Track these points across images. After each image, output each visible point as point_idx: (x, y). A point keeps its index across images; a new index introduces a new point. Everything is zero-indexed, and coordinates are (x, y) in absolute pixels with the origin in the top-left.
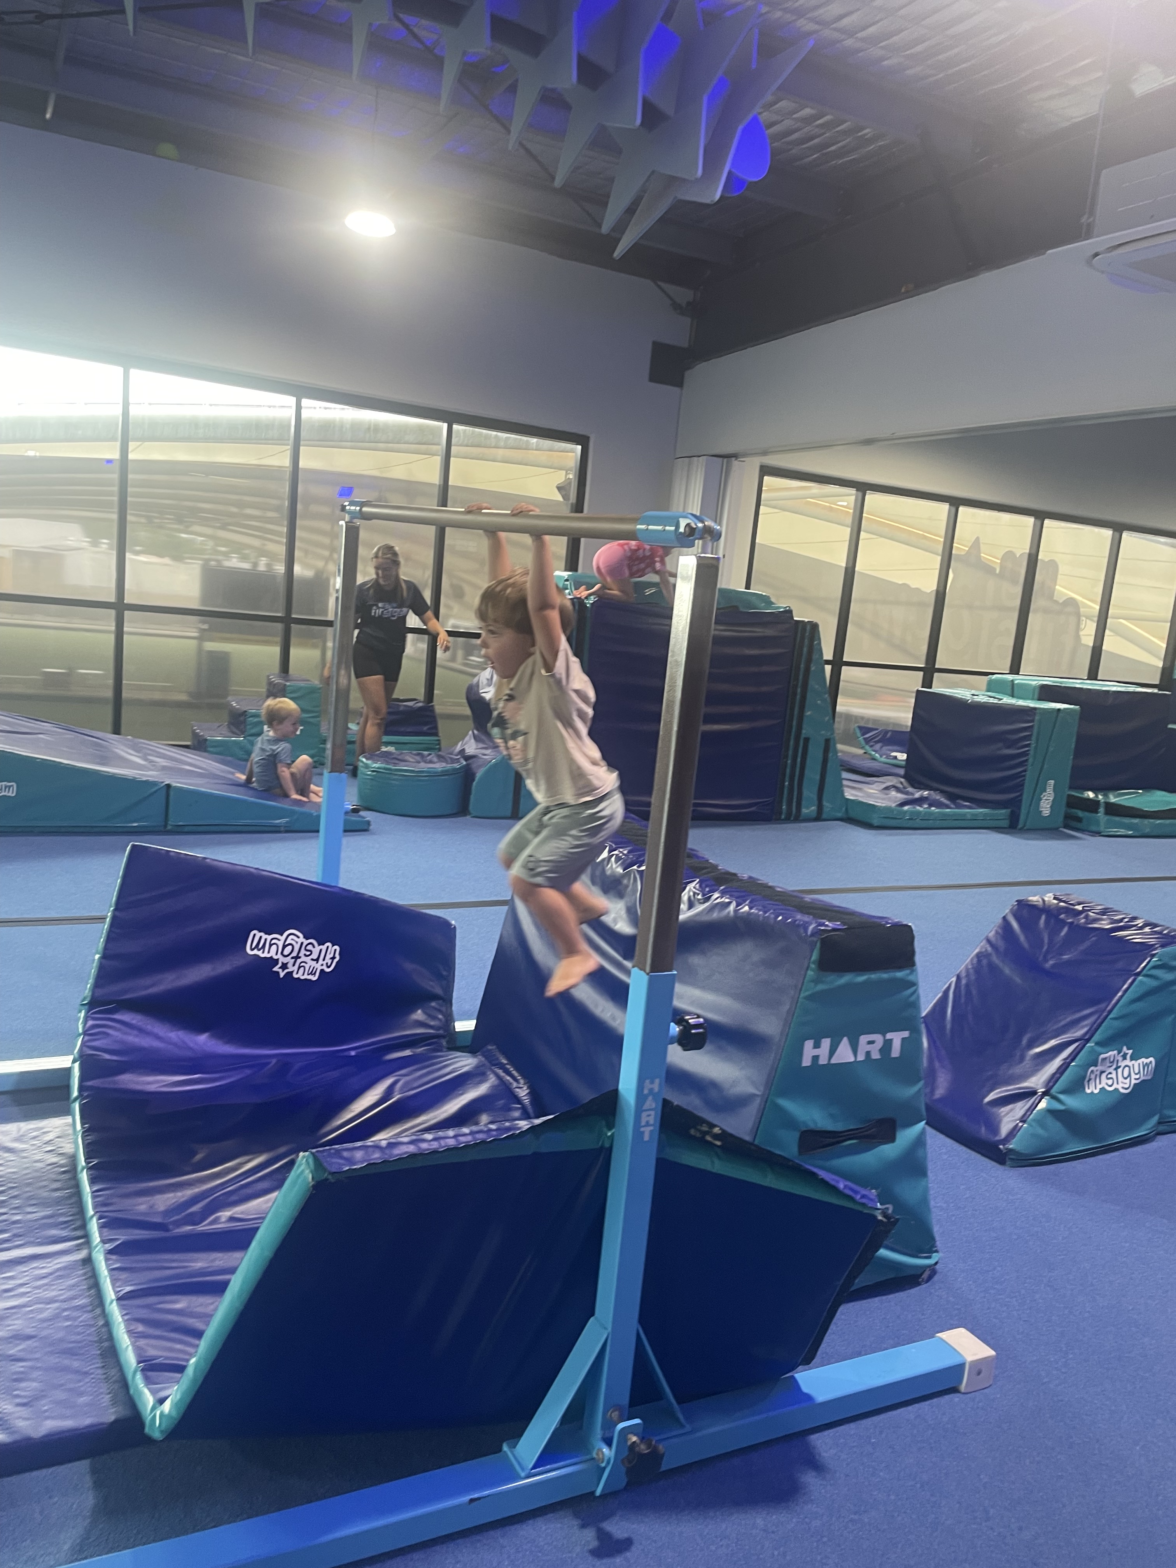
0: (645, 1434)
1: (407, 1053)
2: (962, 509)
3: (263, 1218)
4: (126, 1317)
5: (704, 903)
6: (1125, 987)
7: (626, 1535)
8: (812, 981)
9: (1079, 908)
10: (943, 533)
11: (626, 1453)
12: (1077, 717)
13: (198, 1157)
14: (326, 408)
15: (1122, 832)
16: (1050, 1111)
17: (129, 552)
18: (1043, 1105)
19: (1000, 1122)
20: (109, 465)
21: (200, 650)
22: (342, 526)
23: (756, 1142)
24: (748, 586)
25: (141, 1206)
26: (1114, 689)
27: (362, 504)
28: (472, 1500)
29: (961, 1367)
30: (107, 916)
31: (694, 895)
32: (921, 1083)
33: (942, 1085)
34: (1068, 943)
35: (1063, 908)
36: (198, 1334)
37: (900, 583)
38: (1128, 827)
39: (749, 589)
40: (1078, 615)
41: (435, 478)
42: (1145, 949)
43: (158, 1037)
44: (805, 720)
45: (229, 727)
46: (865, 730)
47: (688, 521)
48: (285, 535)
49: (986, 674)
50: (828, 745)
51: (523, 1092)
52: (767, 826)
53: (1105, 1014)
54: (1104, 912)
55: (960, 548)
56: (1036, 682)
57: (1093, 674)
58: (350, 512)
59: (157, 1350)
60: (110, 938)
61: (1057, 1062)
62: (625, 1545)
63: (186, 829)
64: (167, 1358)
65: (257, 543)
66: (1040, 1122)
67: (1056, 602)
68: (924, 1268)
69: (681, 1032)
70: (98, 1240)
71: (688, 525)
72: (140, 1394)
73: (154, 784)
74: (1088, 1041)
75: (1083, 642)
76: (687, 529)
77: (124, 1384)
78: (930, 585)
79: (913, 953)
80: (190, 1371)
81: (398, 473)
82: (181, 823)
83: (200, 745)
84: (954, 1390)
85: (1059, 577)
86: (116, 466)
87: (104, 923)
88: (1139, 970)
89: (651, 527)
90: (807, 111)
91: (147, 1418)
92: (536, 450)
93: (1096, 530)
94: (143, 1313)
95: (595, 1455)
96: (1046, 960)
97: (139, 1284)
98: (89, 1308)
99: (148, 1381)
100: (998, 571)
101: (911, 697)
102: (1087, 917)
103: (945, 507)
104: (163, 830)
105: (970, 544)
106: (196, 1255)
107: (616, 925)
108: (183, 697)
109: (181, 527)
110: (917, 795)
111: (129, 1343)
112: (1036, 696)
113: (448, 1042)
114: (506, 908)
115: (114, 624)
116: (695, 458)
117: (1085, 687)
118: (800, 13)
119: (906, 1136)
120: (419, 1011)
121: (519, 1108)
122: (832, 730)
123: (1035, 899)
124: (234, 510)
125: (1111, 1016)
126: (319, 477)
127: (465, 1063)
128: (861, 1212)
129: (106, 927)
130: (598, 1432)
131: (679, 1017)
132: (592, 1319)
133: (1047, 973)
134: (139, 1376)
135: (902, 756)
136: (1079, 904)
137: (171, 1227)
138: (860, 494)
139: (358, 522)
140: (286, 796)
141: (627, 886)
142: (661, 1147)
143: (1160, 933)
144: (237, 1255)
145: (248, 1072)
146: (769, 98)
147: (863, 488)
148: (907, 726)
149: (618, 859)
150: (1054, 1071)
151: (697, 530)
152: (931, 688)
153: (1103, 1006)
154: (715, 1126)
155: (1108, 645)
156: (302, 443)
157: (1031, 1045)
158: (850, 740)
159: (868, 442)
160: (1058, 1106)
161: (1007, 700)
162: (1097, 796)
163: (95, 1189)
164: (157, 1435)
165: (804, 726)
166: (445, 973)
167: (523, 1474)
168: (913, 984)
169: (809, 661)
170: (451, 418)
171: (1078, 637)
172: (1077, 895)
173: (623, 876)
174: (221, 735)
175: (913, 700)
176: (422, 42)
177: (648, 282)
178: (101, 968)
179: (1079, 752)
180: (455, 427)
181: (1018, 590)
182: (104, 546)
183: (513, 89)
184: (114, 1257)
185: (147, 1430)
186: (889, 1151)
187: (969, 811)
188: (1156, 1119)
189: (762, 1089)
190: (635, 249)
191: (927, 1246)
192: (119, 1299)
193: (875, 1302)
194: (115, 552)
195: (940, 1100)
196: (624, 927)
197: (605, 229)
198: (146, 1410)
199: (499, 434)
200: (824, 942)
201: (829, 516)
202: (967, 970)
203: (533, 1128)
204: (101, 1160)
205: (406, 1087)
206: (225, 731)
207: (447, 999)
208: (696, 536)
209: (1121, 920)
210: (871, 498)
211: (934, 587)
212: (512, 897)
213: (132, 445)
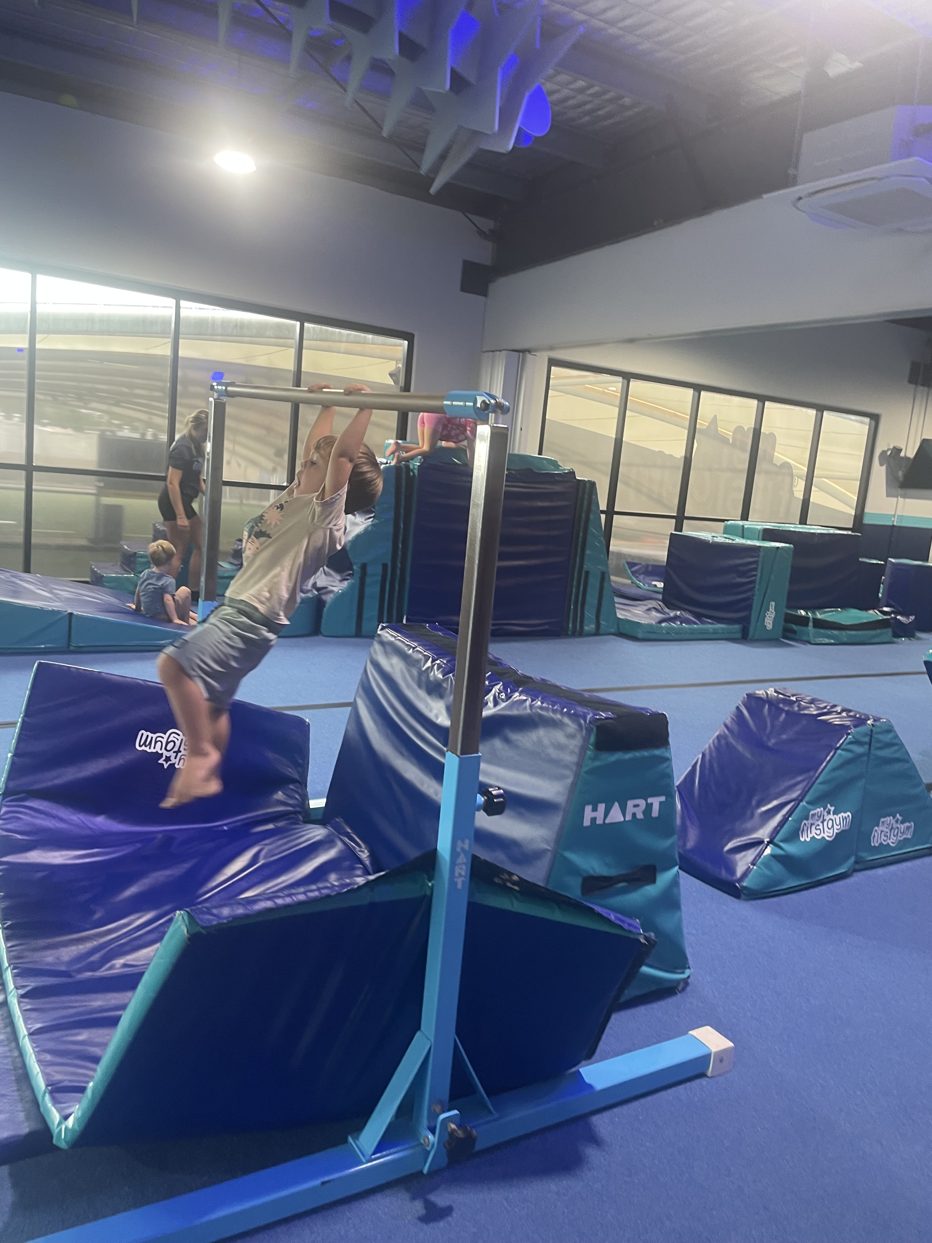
0: (461, 1123)
1: (270, 826)
2: (703, 393)
3: (148, 964)
4: (36, 1049)
5: (507, 701)
6: (828, 758)
7: (448, 1204)
8: (590, 758)
9: (794, 699)
10: (689, 412)
11: (447, 1137)
12: (791, 554)
13: (97, 916)
14: (200, 309)
15: (827, 641)
16: (773, 856)
17: (36, 424)
18: (768, 851)
19: (736, 865)
20: (20, 353)
21: (98, 504)
22: (212, 402)
23: (549, 887)
24: (540, 453)
25: (49, 958)
26: (819, 531)
27: (227, 385)
28: (323, 1183)
29: (709, 1055)
30: (18, 721)
31: (499, 694)
32: (675, 838)
33: (692, 838)
34: (785, 727)
35: (782, 699)
36: (96, 1060)
37: (657, 450)
38: (829, 637)
39: (541, 455)
40: (792, 476)
41: (290, 365)
42: (842, 729)
43: (61, 820)
44: (586, 558)
45: (122, 566)
46: (631, 565)
47: (484, 398)
48: (167, 410)
49: (723, 521)
50: (604, 577)
51: (364, 855)
52: (558, 641)
53: (814, 779)
54: (812, 702)
55: (701, 423)
56: (761, 526)
57: (803, 520)
58: (218, 391)
59: (60, 1076)
60: (21, 739)
61: (778, 818)
62: (447, 1211)
63: (85, 649)
64: (70, 1081)
65: (144, 417)
66: (766, 865)
67: (776, 465)
68: (678, 982)
69: (486, 801)
70: (13, 987)
71: (484, 402)
72: (48, 1111)
73: (58, 612)
74: (801, 801)
75: (795, 496)
76: (483, 405)
77: (36, 1103)
78: (680, 452)
79: (667, 734)
80: (89, 1092)
81: (261, 361)
82: (81, 645)
83: (97, 581)
84: (703, 1075)
85: (777, 445)
86: (26, 354)
87: (15, 727)
88: (838, 745)
89: (454, 403)
90: (581, 83)
91: (55, 1131)
92: (372, 344)
93: (804, 410)
94: (51, 1045)
95: (422, 1141)
96: (769, 739)
97: (47, 1022)
98: (6, 1043)
99: (55, 1101)
100: (731, 442)
101: (666, 539)
102: (799, 706)
103: (690, 392)
104: (67, 650)
105: (709, 420)
106: (94, 996)
107: (437, 719)
108: (83, 542)
109: (81, 404)
110: (672, 614)
111: (39, 1070)
112: (761, 537)
113: (303, 817)
114: (350, 708)
115: (24, 483)
116: (498, 353)
117: (797, 530)
118: (574, 7)
119: (664, 878)
120: (280, 793)
121: (360, 868)
122: (607, 565)
123: (760, 693)
124: (126, 390)
125: (818, 781)
126: (196, 364)
127: (317, 833)
128: (628, 938)
129: (17, 730)
130: (425, 1122)
131: (484, 789)
132: (418, 1034)
133: (769, 749)
134: (47, 1097)
135: (660, 585)
136: (793, 696)
137: (73, 974)
138: (626, 382)
139: (225, 399)
140: (170, 621)
141: (446, 689)
142: (471, 894)
143: (854, 716)
144: (129, 994)
145: (138, 845)
146: (550, 71)
147: (628, 376)
148: (663, 561)
149: (439, 667)
150: (776, 825)
151: (490, 406)
152: (681, 531)
153: (812, 773)
154: (513, 874)
155: (815, 497)
156: (180, 336)
157: (759, 805)
158: (620, 572)
159: (631, 341)
160: (779, 852)
161: (739, 541)
162: (807, 613)
163: (9, 945)
164: (63, 1145)
165: (586, 562)
166: (300, 761)
167: (364, 1160)
168: (668, 760)
169: (589, 511)
170: (303, 318)
171: (792, 492)
172: (791, 689)
173: (443, 681)
174: (117, 573)
175: (668, 542)
176: (275, 19)
177: (460, 214)
178: (13, 764)
179: (792, 581)
180: (306, 325)
181: (746, 456)
182: (16, 419)
183: (349, 58)
184: (26, 1000)
185: (54, 1141)
186: (651, 891)
187: (711, 626)
188: (852, 859)
189: (552, 844)
190: (447, 186)
191: (681, 963)
192: (31, 1034)
193: (642, 1010)
194: (25, 425)
195: (691, 851)
196: (444, 720)
197: (424, 169)
198: (53, 1124)
199: (342, 331)
200: (598, 727)
201: (602, 398)
202: (710, 747)
203: (368, 883)
204: (14, 922)
205: (270, 854)
206: (119, 569)
207: (303, 783)
208: (490, 410)
209: (825, 707)
210: (634, 384)
211: (683, 454)
212: (355, 699)
213: (39, 337)
